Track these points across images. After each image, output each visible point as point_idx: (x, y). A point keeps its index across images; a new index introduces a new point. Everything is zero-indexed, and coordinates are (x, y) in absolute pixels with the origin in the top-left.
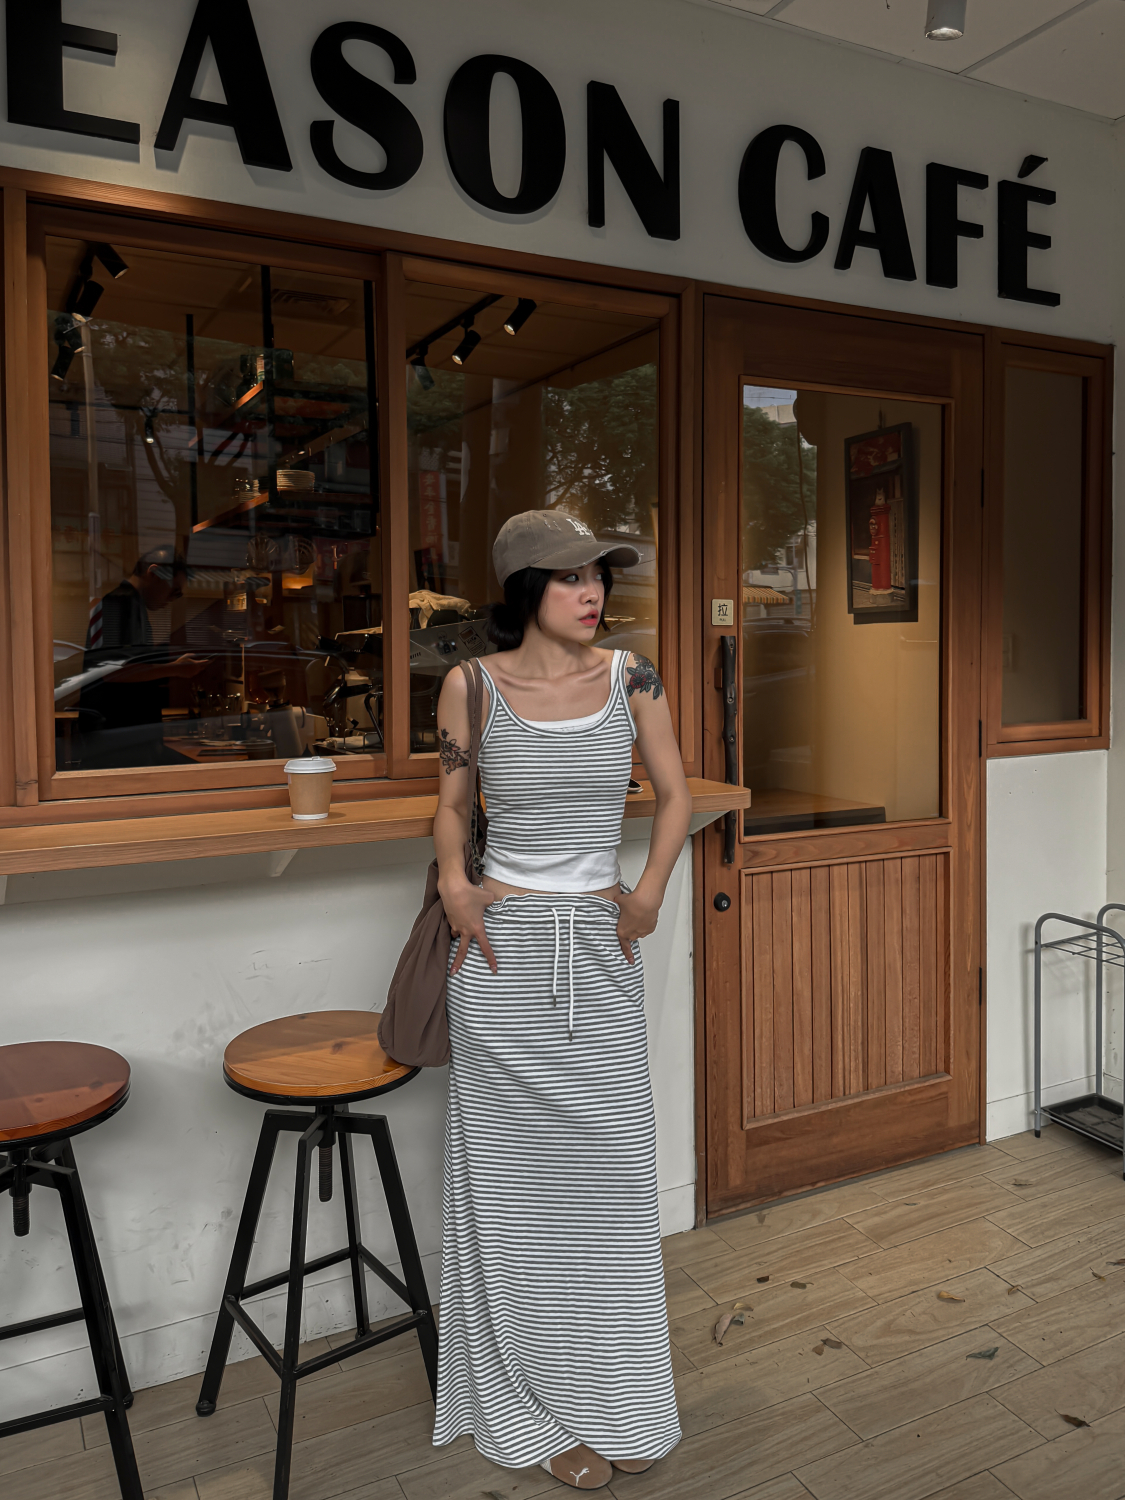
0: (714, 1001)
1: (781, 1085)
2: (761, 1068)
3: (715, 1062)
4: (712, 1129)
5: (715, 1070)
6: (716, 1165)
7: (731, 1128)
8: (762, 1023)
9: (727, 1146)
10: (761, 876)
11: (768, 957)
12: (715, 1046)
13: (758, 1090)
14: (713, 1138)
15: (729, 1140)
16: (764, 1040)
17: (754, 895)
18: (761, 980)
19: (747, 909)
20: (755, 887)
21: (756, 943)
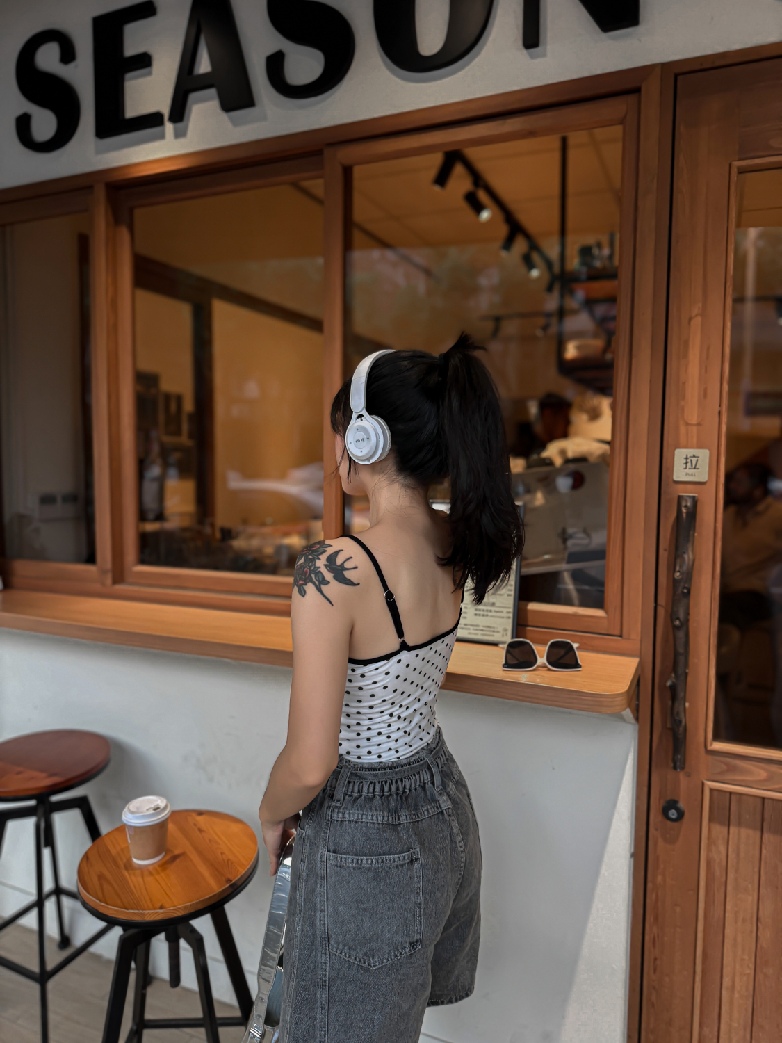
0: (656, 919)
2: (730, 1025)
10: (744, 797)
11: (751, 899)
12: (655, 971)
16: (736, 995)
17: (732, 817)
18: (736, 922)
19: (719, 830)
20: (733, 808)
21: (731, 876)
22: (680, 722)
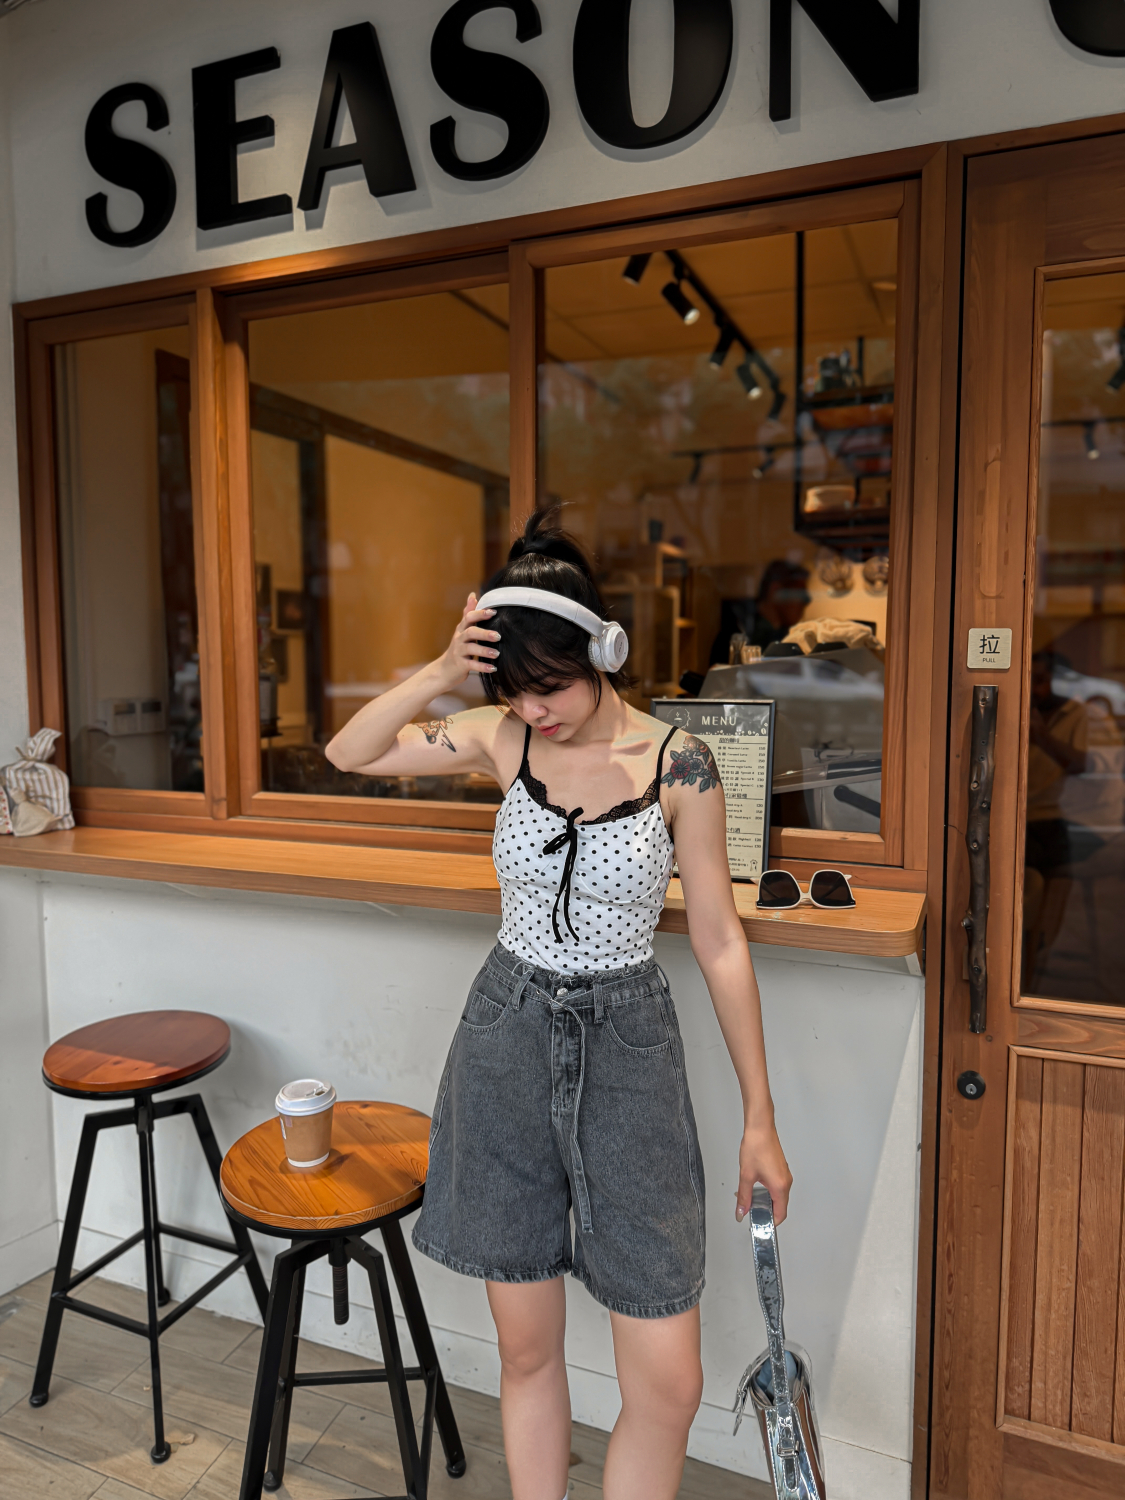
0: (951, 1223)
1: (1085, 1395)
2: (1046, 1354)
3: (949, 1311)
4: (940, 1401)
5: (949, 1323)
6: (946, 1457)
7: (974, 1414)
8: (1050, 1289)
9: (967, 1438)
10: (1061, 1065)
11: (1071, 1195)
12: (950, 1291)
13: (1038, 1385)
14: (942, 1415)
15: (973, 1432)
16: (1053, 1316)
17: (1045, 1091)
18: (1052, 1224)
19: (1030, 1109)
20: (1047, 1079)
21: (1045, 1166)
22: (980, 971)
